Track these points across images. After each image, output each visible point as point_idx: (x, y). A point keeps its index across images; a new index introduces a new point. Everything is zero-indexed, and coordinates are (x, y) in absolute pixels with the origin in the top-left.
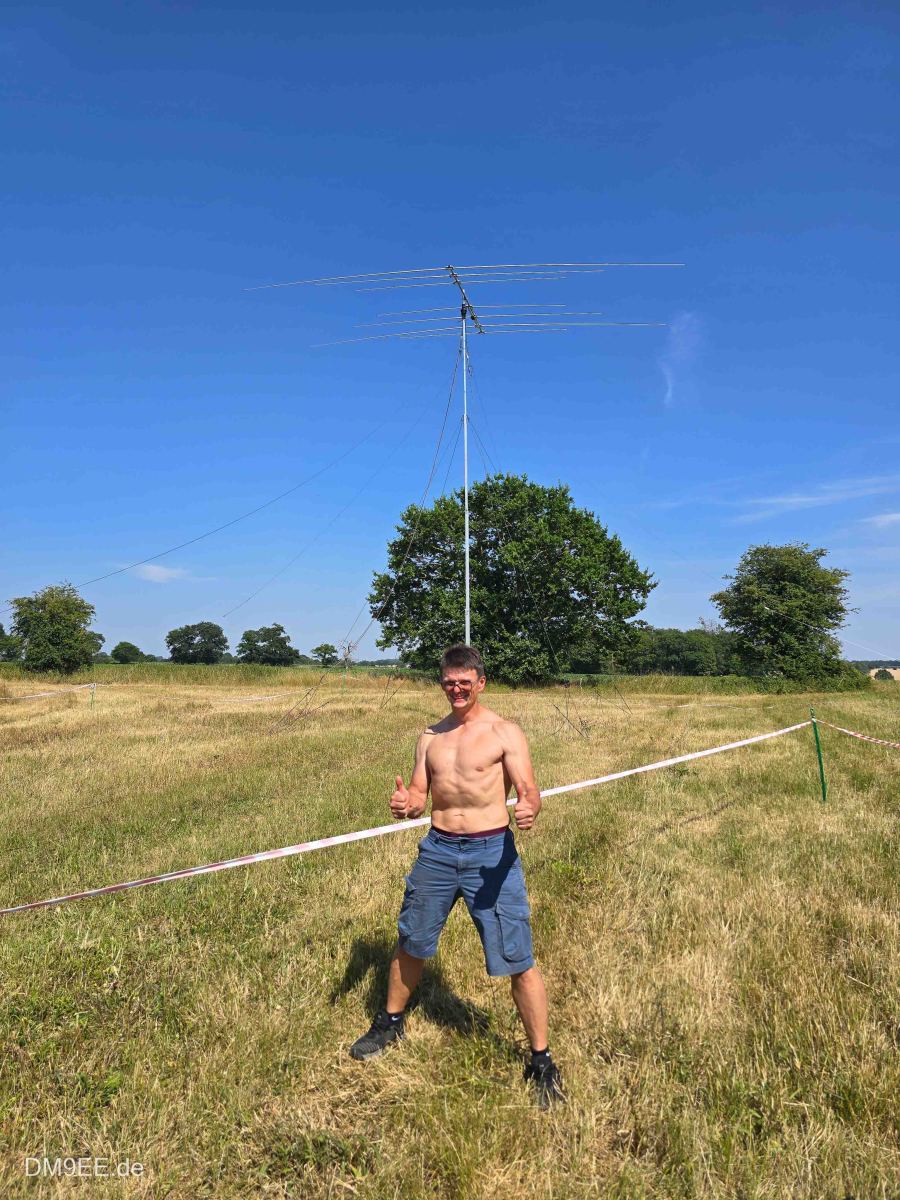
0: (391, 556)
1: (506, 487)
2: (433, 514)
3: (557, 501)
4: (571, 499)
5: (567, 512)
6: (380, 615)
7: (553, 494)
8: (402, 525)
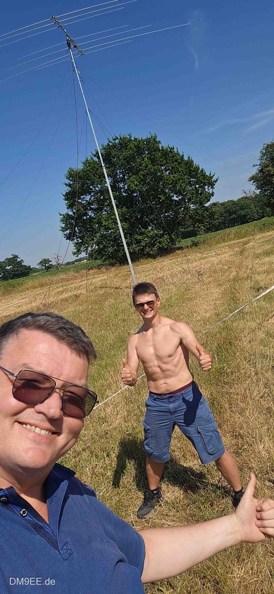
0: (66, 202)
1: (120, 144)
2: (83, 171)
3: (152, 144)
4: (159, 142)
5: (159, 150)
7: (148, 141)
8: (68, 182)
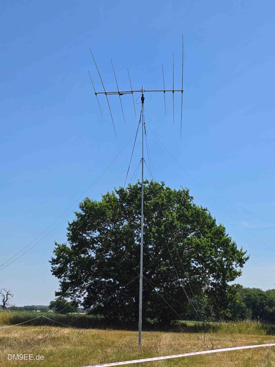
5: (190, 207)
6: (57, 273)
